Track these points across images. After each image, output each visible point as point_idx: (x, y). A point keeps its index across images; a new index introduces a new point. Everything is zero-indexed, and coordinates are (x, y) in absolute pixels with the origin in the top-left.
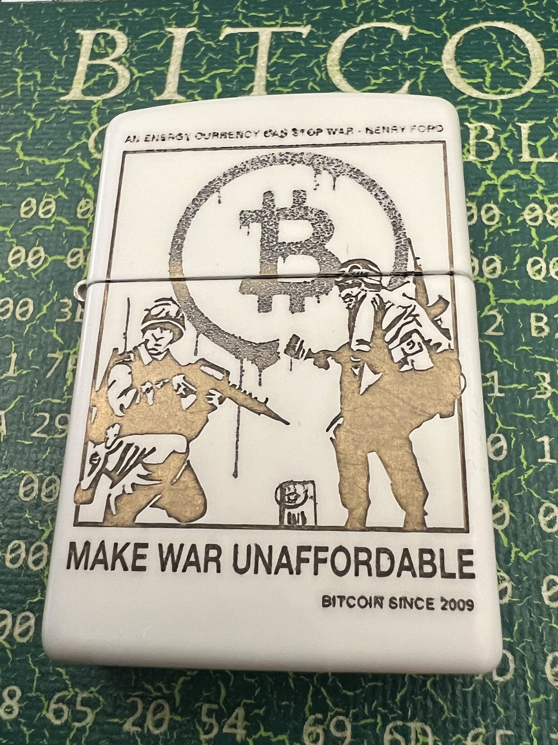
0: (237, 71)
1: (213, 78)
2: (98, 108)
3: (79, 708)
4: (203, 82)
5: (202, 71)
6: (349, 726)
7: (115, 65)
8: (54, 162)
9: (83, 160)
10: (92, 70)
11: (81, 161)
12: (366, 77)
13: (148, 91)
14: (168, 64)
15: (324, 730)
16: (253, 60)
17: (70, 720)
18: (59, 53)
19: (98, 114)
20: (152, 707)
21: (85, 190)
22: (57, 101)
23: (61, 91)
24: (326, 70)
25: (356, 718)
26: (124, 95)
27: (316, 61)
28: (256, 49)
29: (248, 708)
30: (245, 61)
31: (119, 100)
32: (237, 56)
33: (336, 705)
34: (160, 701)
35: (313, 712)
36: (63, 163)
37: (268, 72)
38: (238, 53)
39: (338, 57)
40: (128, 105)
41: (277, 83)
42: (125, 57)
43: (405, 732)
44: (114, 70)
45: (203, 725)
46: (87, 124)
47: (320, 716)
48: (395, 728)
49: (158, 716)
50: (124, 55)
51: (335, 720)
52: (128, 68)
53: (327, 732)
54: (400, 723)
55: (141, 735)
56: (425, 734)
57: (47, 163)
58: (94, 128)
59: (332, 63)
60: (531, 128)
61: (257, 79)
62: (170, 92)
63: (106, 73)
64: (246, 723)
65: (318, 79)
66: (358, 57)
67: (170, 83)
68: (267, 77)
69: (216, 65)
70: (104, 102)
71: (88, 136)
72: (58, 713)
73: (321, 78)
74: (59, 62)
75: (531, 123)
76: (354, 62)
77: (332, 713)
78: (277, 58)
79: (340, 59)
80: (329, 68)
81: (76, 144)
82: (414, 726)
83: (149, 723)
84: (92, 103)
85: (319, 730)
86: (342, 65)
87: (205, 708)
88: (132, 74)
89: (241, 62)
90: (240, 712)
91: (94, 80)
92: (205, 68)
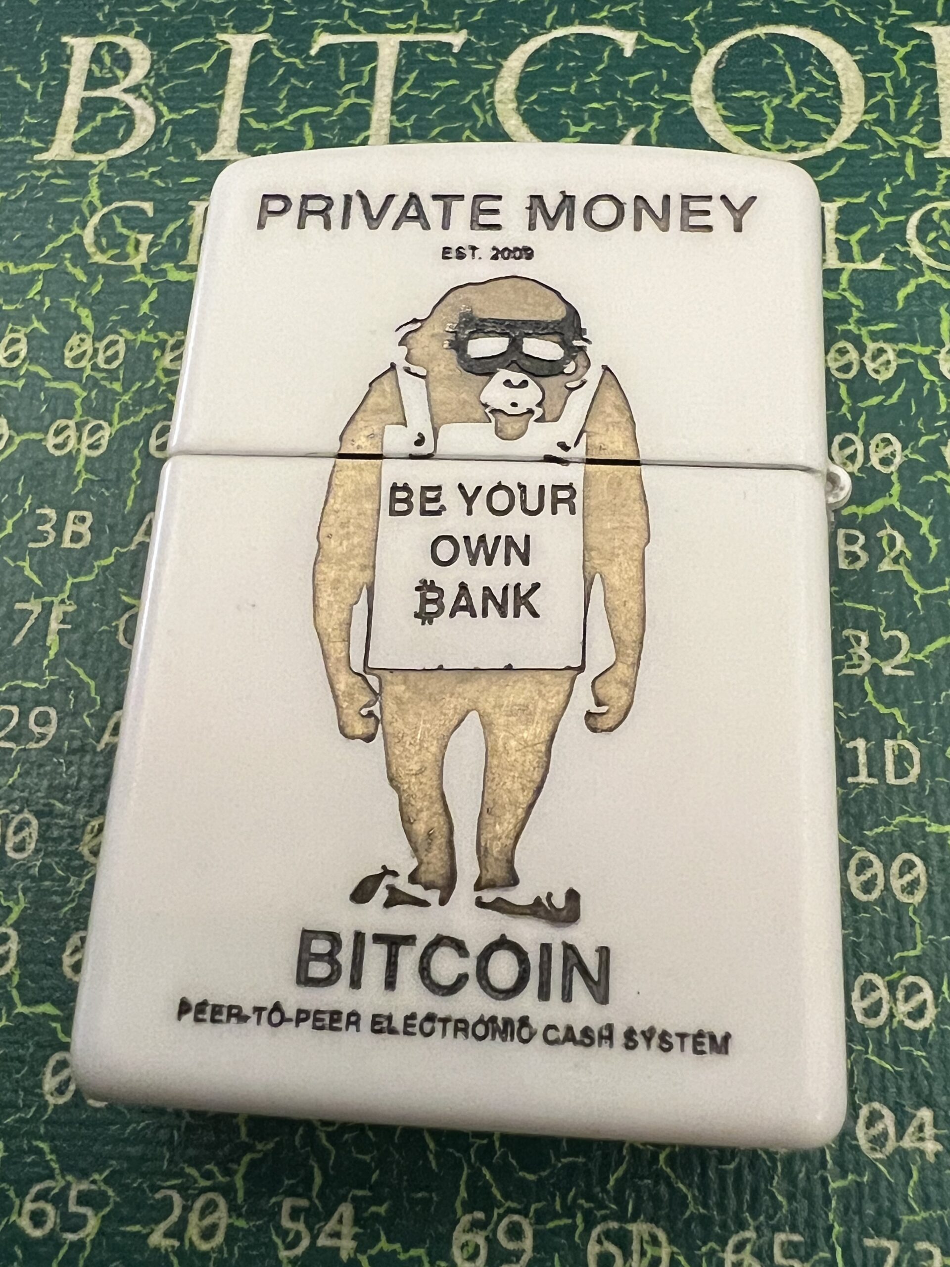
0: (340, 110)
1: (299, 121)
2: (101, 175)
3: (73, 1208)
4: (281, 129)
5: (280, 109)
6: (528, 1231)
7: (129, 99)
8: (24, 269)
9: (75, 266)
10: (89, 108)
11: (70, 269)
12: (562, 121)
13: (187, 146)
14: (222, 97)
15: (487, 1238)
16: (368, 91)
17: (58, 1229)
18: (32, 76)
19: (100, 185)
20: (199, 1204)
21: (77, 318)
22: (29, 162)
23: (35, 144)
24: (493, 108)
25: (540, 1218)
26: (145, 153)
27: (476, 92)
28: (374, 71)
29: (359, 1205)
30: (353, 92)
31: (135, 161)
32: (341, 85)
33: (507, 1196)
34: (211, 1195)
35: (469, 1208)
36: (39, 272)
37: (393, 113)
38: (343, 79)
39: (514, 87)
40: (151, 170)
41: (409, 131)
42: (147, 85)
43: (622, 1240)
44: (127, 107)
45: (283, 1233)
46: (80, 202)
47: (480, 1215)
48: (608, 1235)
49: (208, 1221)
50: (147, 81)
51: (505, 1222)
52: (152, 104)
53: (492, 1241)
54: (614, 1225)
55: (179, 1252)
56: (655, 1241)
57: (13, 270)
58: (93, 210)
59: (503, 97)
60: (840, 210)
61: (374, 124)
62: (224, 147)
63: (115, 112)
64: (357, 1230)
65: (479, 125)
66: (547, 85)
67: (225, 131)
68: (391, 121)
69: (305, 100)
70: (111, 163)
71: (83, 225)
72: (38, 1219)
73: (485, 124)
74: (33, 94)
75: (841, 202)
76: (539, 95)
77: (501, 1211)
78: (409, 88)
79: (518, 89)
80: (499, 107)
81: (63, 238)
82: (639, 1229)
83: (193, 1232)
84: (90, 165)
85: (479, 1239)
86: (520, 100)
87: (287, 1204)
88: (159, 115)
89: (347, 95)
90: (346, 1210)
91: (94, 124)
92: (284, 104)
